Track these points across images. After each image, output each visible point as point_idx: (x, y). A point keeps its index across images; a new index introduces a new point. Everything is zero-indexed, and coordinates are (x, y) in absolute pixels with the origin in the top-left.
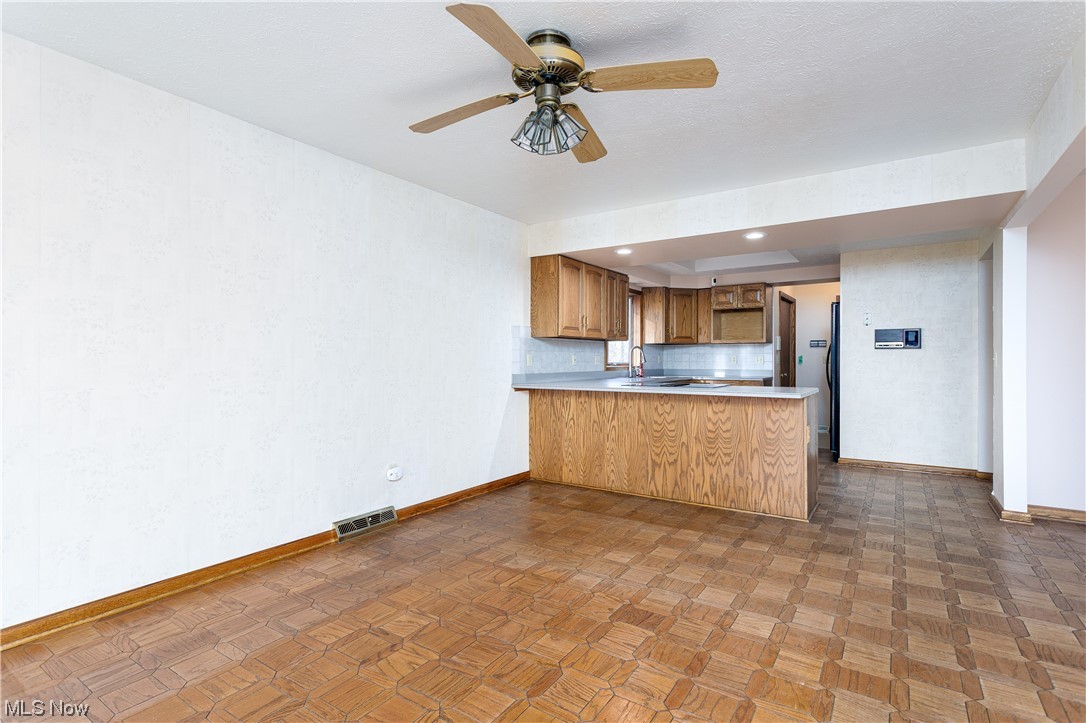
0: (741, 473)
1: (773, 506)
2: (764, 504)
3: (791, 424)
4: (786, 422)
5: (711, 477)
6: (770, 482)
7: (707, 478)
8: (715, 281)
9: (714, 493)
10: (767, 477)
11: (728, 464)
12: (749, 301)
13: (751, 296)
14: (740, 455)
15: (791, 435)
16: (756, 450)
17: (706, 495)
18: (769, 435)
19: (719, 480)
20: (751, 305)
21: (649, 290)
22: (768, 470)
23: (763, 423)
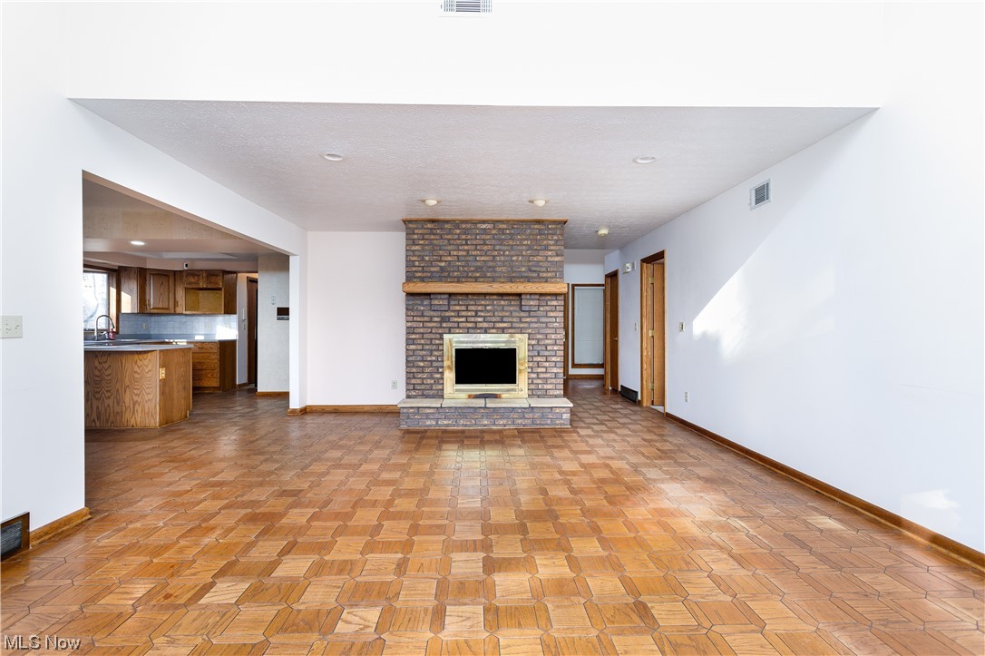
0: (118, 403)
1: (138, 422)
2: (133, 421)
3: (150, 367)
4: (147, 366)
5: (98, 408)
6: (137, 407)
7: (95, 409)
8: (187, 265)
9: (99, 418)
10: (134, 404)
11: (109, 397)
12: (211, 282)
13: (213, 279)
14: (118, 390)
15: (149, 374)
16: (128, 386)
17: (94, 421)
18: (136, 376)
19: (103, 409)
20: (213, 286)
21: (125, 268)
22: (135, 398)
23: (133, 368)
